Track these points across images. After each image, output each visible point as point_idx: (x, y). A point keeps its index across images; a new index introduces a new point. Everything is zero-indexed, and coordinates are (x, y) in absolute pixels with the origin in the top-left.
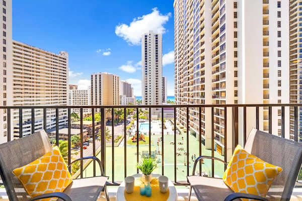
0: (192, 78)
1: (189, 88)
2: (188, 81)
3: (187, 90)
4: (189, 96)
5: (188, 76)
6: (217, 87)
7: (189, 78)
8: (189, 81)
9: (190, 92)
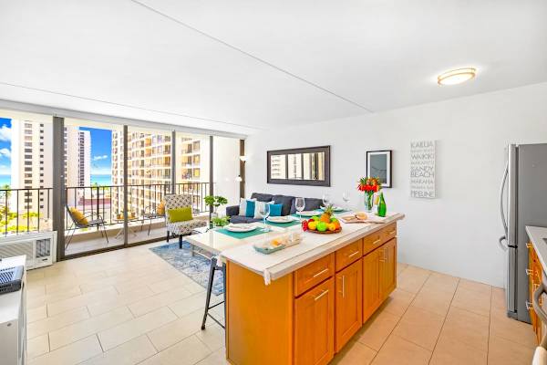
0: (150, 144)
1: (143, 162)
2: (142, 149)
3: (140, 163)
4: (143, 175)
5: (142, 139)
6: (190, 161)
7: (143, 142)
8: (144, 149)
9: (145, 169)
